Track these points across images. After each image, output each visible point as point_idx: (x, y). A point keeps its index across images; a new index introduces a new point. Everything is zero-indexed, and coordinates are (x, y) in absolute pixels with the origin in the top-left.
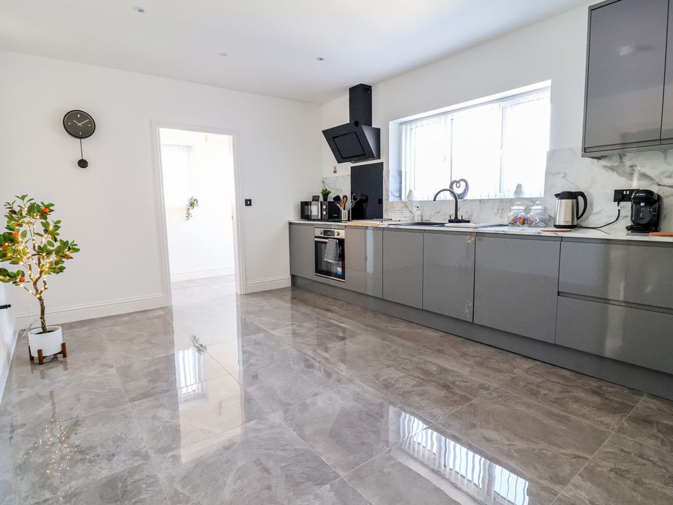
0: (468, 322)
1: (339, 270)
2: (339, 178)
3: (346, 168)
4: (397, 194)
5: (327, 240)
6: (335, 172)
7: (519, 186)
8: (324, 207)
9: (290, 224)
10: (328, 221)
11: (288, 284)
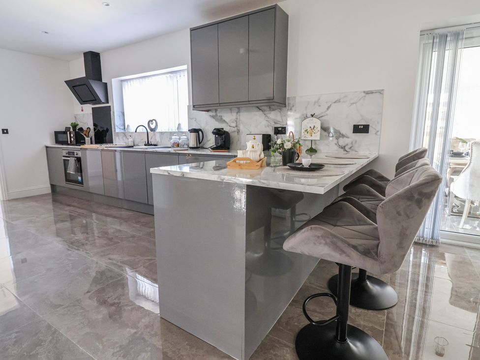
0: (145, 204)
1: (80, 178)
2: (84, 116)
3: (88, 108)
4: (122, 128)
5: (69, 158)
6: (82, 110)
7: (179, 125)
8: (72, 135)
9: (47, 147)
10: (76, 145)
11: (49, 191)
